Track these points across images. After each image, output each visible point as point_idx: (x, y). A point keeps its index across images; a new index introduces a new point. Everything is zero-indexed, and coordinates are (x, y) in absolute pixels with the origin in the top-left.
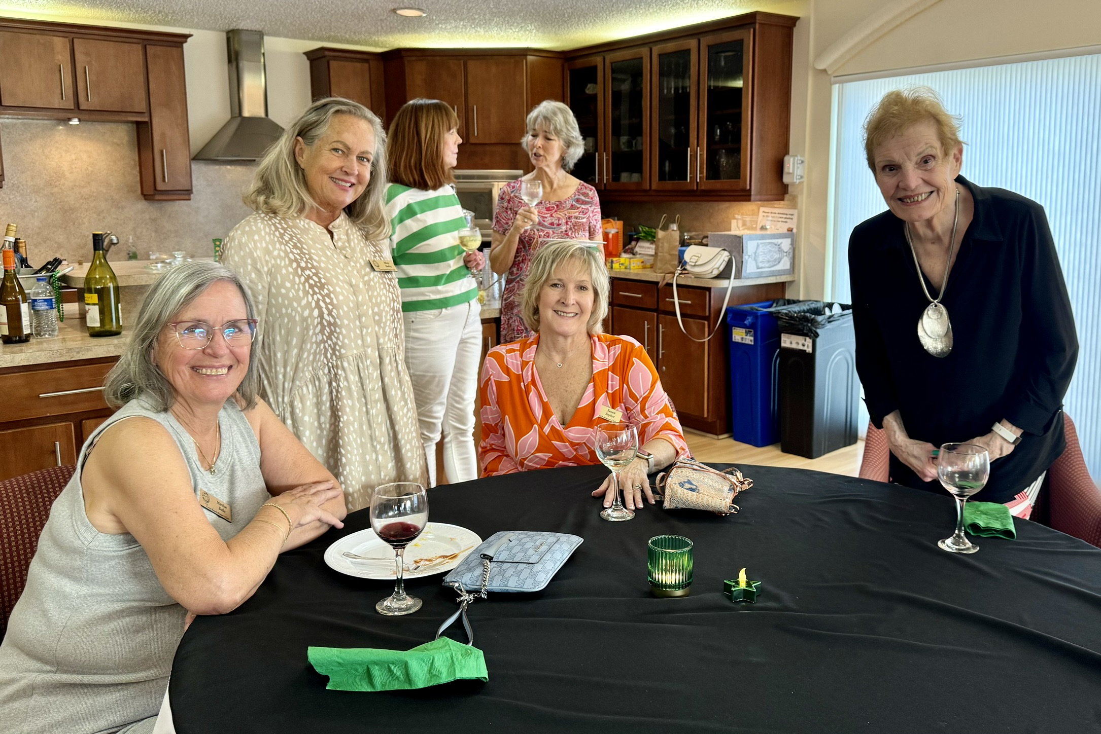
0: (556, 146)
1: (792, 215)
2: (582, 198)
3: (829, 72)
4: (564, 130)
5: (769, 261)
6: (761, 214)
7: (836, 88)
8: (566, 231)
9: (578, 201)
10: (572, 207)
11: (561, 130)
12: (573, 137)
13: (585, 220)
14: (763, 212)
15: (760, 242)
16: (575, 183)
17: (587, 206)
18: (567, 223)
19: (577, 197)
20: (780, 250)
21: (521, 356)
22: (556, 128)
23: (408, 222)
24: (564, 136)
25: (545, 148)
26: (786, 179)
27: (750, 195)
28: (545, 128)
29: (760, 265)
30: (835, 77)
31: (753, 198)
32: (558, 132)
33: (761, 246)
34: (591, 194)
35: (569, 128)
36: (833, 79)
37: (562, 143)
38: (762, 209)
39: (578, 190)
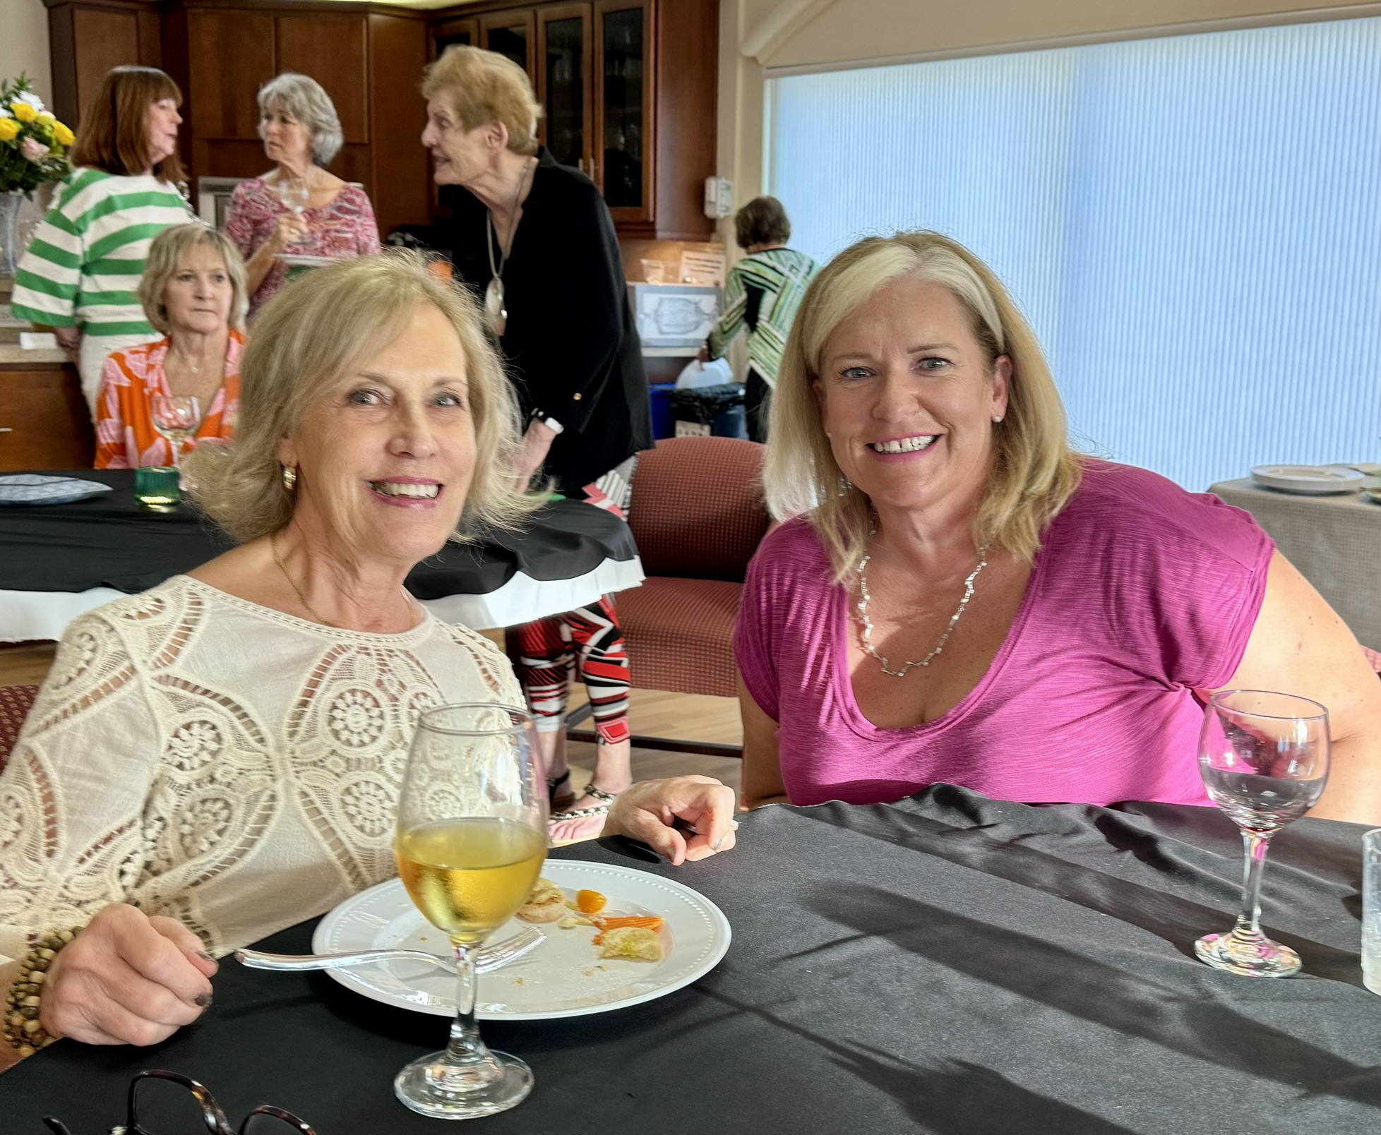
0: (298, 131)
1: (719, 262)
2: (346, 205)
3: (761, 61)
4: (308, 110)
5: (679, 325)
6: (684, 260)
7: (768, 84)
8: (322, 248)
9: (339, 209)
10: (332, 217)
11: (303, 112)
12: (321, 121)
13: (349, 236)
14: (688, 258)
15: (664, 296)
16: (334, 184)
17: (354, 217)
18: (324, 238)
19: (339, 204)
20: (698, 311)
21: (147, 359)
22: (294, 109)
23: (105, 219)
24: (307, 117)
25: (283, 136)
26: (709, 212)
27: (654, 231)
28: (280, 108)
29: (666, 329)
30: (769, 68)
31: (659, 234)
32: (298, 115)
33: (666, 302)
34: (358, 200)
35: (315, 108)
36: (765, 71)
37: (306, 129)
38: (686, 254)
39: (341, 196)
